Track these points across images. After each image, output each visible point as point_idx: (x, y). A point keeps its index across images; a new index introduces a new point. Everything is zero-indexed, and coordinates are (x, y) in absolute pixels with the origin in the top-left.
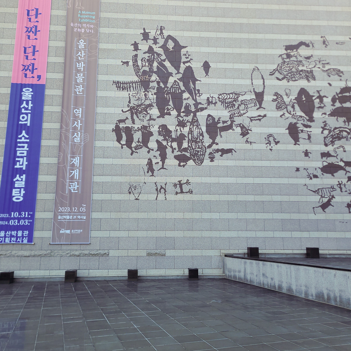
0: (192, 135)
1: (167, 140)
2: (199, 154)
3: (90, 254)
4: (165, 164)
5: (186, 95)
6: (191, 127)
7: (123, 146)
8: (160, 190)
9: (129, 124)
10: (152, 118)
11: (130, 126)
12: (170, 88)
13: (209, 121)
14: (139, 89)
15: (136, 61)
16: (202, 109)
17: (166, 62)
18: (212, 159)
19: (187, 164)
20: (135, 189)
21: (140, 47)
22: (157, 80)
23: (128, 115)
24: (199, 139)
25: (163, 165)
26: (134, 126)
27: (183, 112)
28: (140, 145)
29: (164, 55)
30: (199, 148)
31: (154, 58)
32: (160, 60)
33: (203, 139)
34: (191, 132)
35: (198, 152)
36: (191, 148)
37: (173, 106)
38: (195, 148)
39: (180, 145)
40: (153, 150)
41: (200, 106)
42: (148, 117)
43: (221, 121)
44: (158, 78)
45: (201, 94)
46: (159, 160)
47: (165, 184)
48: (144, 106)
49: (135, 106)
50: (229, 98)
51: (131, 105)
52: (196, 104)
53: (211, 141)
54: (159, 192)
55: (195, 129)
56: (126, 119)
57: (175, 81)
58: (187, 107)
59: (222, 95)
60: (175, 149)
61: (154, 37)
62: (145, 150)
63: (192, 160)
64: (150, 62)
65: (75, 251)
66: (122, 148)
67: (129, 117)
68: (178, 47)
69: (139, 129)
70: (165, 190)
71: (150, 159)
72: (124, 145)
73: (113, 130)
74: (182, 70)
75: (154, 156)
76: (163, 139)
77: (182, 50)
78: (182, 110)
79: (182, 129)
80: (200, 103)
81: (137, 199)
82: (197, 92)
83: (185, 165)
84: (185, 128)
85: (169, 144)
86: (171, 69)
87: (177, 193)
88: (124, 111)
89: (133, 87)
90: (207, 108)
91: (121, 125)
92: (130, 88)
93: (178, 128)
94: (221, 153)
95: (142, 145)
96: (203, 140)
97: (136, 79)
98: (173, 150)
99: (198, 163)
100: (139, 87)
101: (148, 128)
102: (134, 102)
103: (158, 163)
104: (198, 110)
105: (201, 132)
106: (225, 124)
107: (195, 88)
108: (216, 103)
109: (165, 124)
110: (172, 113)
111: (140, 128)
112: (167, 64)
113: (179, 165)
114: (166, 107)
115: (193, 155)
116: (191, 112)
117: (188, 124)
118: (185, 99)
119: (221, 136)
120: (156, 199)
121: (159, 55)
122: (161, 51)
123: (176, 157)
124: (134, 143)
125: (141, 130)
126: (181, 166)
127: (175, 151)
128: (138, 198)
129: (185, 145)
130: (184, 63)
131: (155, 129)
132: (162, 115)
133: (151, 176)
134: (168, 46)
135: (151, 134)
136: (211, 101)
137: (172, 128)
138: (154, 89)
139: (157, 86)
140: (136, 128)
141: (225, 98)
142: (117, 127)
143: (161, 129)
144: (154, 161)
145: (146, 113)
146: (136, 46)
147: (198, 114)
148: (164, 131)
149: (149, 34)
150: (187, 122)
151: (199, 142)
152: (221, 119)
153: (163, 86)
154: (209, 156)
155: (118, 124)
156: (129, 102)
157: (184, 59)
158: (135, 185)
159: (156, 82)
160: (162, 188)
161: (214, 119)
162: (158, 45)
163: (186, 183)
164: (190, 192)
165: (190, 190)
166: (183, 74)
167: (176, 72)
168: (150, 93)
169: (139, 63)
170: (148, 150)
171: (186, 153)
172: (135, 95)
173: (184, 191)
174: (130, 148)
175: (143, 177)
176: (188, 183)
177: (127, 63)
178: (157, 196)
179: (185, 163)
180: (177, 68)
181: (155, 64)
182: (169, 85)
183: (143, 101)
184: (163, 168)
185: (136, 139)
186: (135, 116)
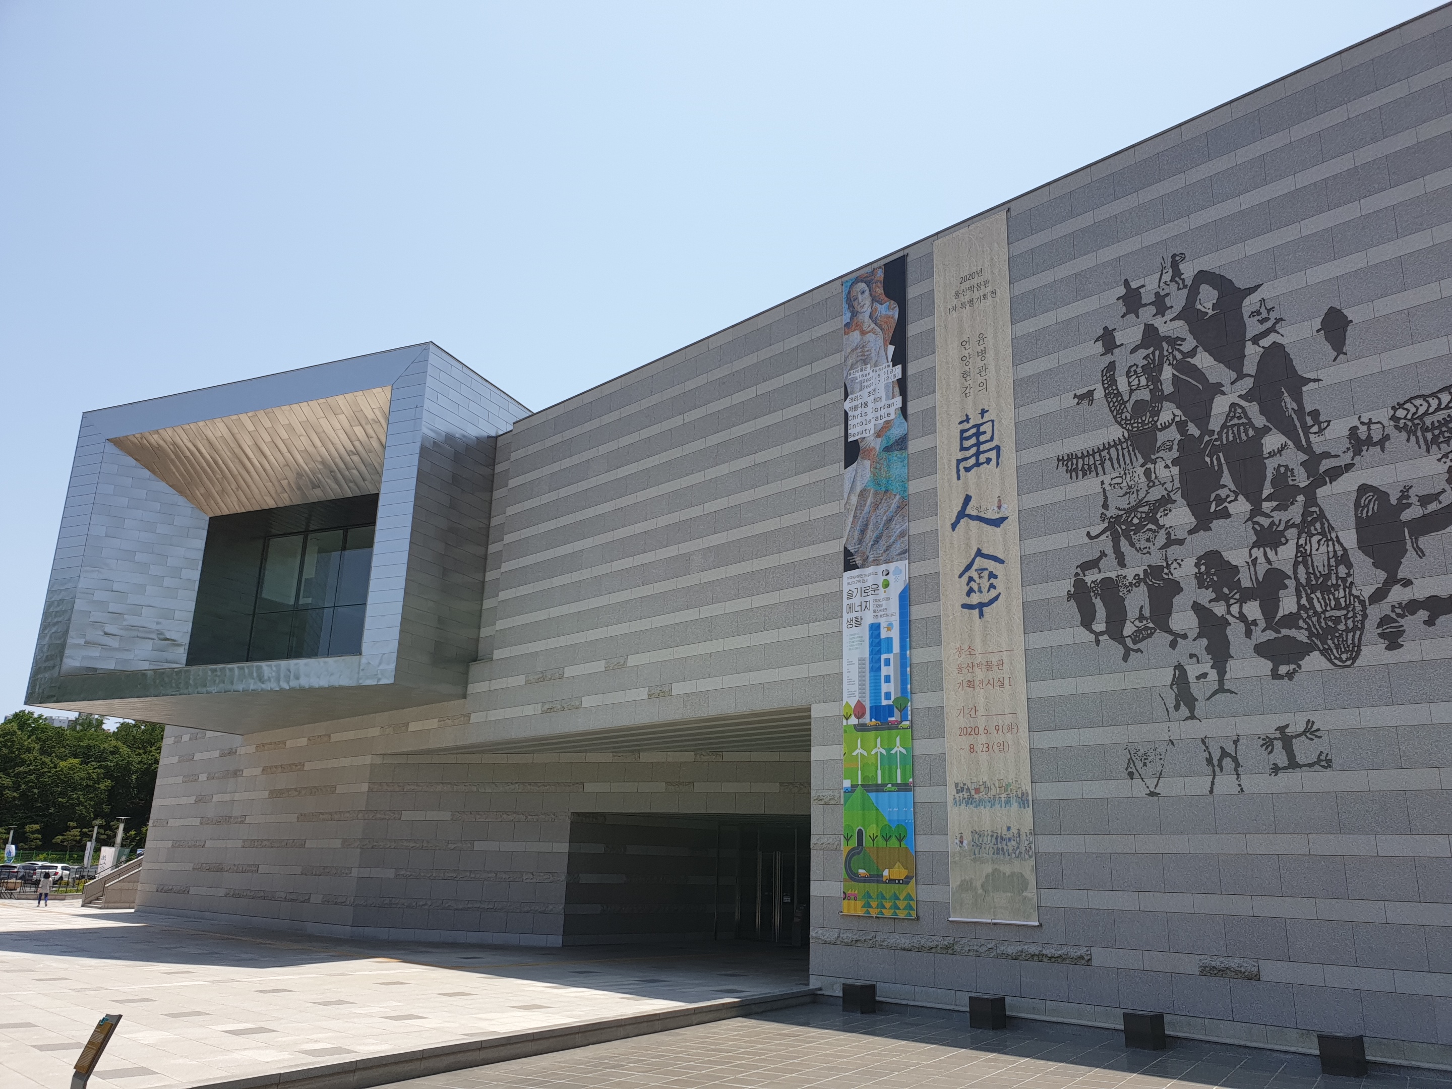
0: (1307, 568)
1: (1226, 599)
2: (1342, 627)
4: (1227, 676)
5: (1273, 441)
6: (1302, 541)
7: (1100, 638)
8: (1220, 760)
9: (1109, 570)
10: (1173, 537)
11: (1113, 575)
12: (1220, 433)
13: (1367, 506)
14: (1128, 461)
15: (1113, 381)
16: (1335, 474)
17: (1198, 355)
18: (1393, 641)
19: (1300, 667)
20: (1145, 764)
21: (1119, 337)
22: (1177, 419)
23: (1106, 542)
24: (1334, 576)
25: (1221, 681)
26: (1123, 572)
27: (1269, 498)
28: (1146, 628)
29: (1190, 338)
30: (1338, 607)
31: (1161, 356)
32: (1179, 356)
33: (1348, 575)
34: (1303, 557)
35: (1337, 620)
36: (1311, 612)
37: (1233, 488)
38: (1324, 611)
39: (1269, 607)
40: (1185, 636)
41: (1326, 465)
42: (1161, 539)
43: (1414, 500)
44: (1178, 412)
45: (1324, 425)
46: (1206, 666)
47: (1236, 742)
48: (1146, 509)
49: (1121, 513)
50: (1436, 410)
51: (1112, 512)
52: (1312, 461)
53: (1382, 575)
54: (1217, 769)
55: (1315, 546)
56: (1100, 558)
57: (1233, 405)
58: (1282, 477)
59: (1408, 406)
60: (1255, 623)
61: (1157, 294)
62: (1161, 639)
63: (1317, 653)
64: (1152, 370)
66: (1098, 642)
67: (1110, 551)
68: (1232, 297)
69: (1138, 580)
70: (1235, 759)
71: (1179, 667)
72: (1102, 633)
73: (1070, 596)
74: (1250, 366)
75: (1192, 656)
76: (1214, 596)
77: (1246, 302)
78: (1266, 493)
79: (1271, 554)
80: (1327, 455)
81: (1152, 794)
82: (1309, 421)
83: (1295, 671)
84: (1281, 549)
85: (1235, 609)
86: (1216, 373)
87: (1276, 769)
88: (1093, 534)
89: (1111, 459)
90: (1353, 465)
91: (1091, 577)
92: (1102, 464)
93: (1258, 553)
94: (1427, 613)
95: (1151, 625)
96: (1350, 580)
97: (1116, 433)
98: (1249, 626)
99: (1340, 659)
100: (1126, 455)
101: (1166, 571)
102: (1118, 503)
103: (1205, 675)
104: (1319, 480)
105: (1340, 553)
106: (1433, 507)
107: (1300, 411)
108: (1386, 438)
109: (1215, 548)
110: (1232, 508)
111: (1142, 576)
112: (1203, 360)
113: (1275, 675)
114: (1213, 496)
115: (1318, 636)
116: (1298, 490)
117: (1292, 533)
118: (1272, 454)
119: (1421, 553)
120: (1211, 792)
121: (1174, 342)
122: (1179, 328)
123: (1261, 650)
124: (1128, 623)
125: (1146, 583)
126: (1281, 677)
127: (1257, 631)
128: (1157, 791)
129: (1288, 604)
130: (1255, 340)
131: (1185, 571)
132: (1203, 522)
133: (1187, 719)
134: (1199, 307)
135: (1176, 588)
136: (1363, 437)
137: (1237, 557)
138: (1171, 449)
139: (1179, 437)
140: (1130, 578)
141: (1422, 410)
142: (1079, 583)
143: (1203, 568)
144: (1193, 671)
145: (1154, 527)
146: (1108, 340)
147: (1321, 492)
148: (1213, 571)
149: (1142, 290)
150: (1286, 528)
151: (1336, 587)
152: (1412, 493)
153: (1197, 433)
154: (1380, 631)
155: (1081, 576)
156: (1105, 506)
157: (1253, 327)
158: (1142, 751)
159: (1174, 427)
160: (1224, 754)
161: (1381, 495)
162: (1169, 315)
163: (1304, 733)
164: (1324, 762)
165: (1323, 757)
166: (1255, 377)
167: (1234, 375)
168: (1160, 465)
169: (1122, 384)
170: (1171, 638)
171: (1293, 633)
172: (1119, 480)
173: (1301, 759)
174: (1120, 639)
175: (1164, 726)
176: (1310, 731)
177: (1090, 393)
178: (1213, 783)
179: (1292, 667)
180: (1236, 362)
181: (1167, 373)
182: (1215, 424)
183: (1142, 494)
184: (1221, 690)
185: (1132, 612)
186: (1124, 543)
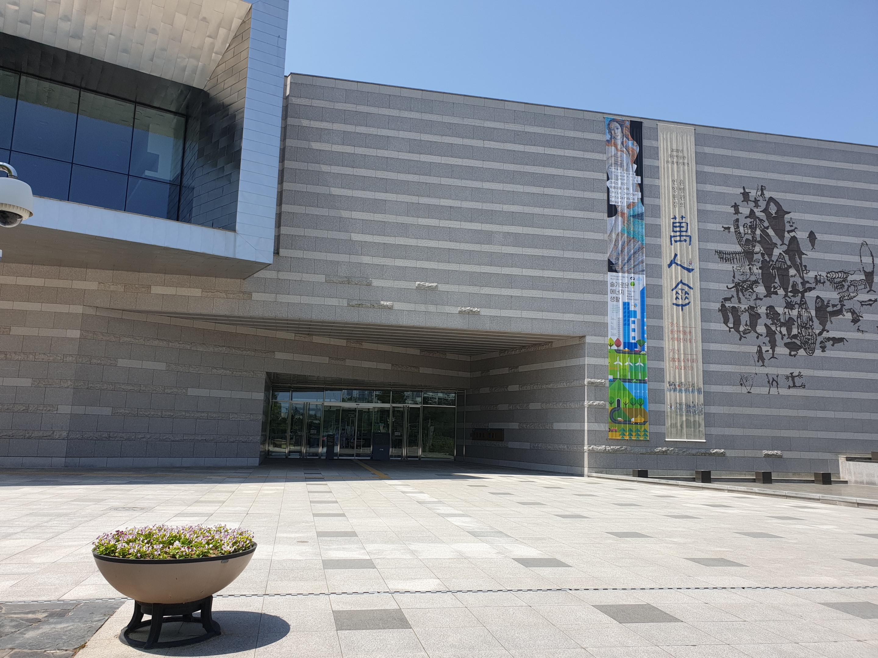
0: (801, 319)
1: (776, 324)
2: (810, 342)
3: (706, 453)
4: (775, 352)
5: (792, 272)
6: (800, 310)
7: (731, 330)
8: (772, 382)
9: (734, 303)
10: (758, 297)
11: (736, 306)
12: (776, 262)
13: (818, 303)
14: (743, 262)
15: (738, 227)
16: (810, 289)
17: (769, 230)
18: (823, 349)
19: (797, 353)
20: (747, 381)
21: (741, 210)
22: (761, 252)
23: (733, 291)
24: (808, 325)
25: (773, 354)
26: (740, 306)
27: (790, 292)
28: (748, 329)
29: (766, 221)
30: (809, 335)
31: (756, 225)
32: (763, 227)
33: (812, 325)
34: (800, 316)
35: (809, 339)
36: (801, 335)
37: (779, 285)
38: (805, 336)
39: (789, 330)
40: (762, 335)
41: (808, 285)
42: (754, 297)
43: (830, 305)
44: (762, 249)
45: (808, 271)
46: (768, 348)
47: (777, 376)
48: (749, 283)
49: (740, 282)
50: (838, 278)
51: (736, 280)
52: (804, 283)
53: (821, 327)
54: (771, 385)
55: (804, 313)
56: (731, 298)
57: (780, 254)
58: (794, 285)
59: (830, 273)
60: (784, 335)
61: (755, 198)
62: (753, 335)
63: (802, 349)
64: (753, 228)
65: (691, 449)
66: (730, 331)
67: (735, 295)
68: (781, 212)
69: (746, 311)
70: (777, 382)
71: (759, 346)
72: (732, 328)
73: (719, 310)
74: (786, 242)
75: (764, 343)
76: (772, 322)
77: (786, 216)
78: (789, 290)
79: (790, 312)
80: (808, 282)
82: (804, 269)
83: (796, 354)
84: (793, 311)
85: (778, 329)
86: (776, 239)
87: (789, 387)
88: (729, 287)
89: (736, 258)
90: (815, 288)
91: (728, 304)
92: (733, 259)
93: (786, 310)
94: (832, 342)
95: (750, 329)
96: (813, 327)
97: (739, 249)
98: (783, 336)
99: (809, 353)
100: (742, 259)
101: (755, 309)
102: (738, 278)
103: (768, 351)
104: (805, 291)
105: (810, 317)
106: (835, 309)
107: (801, 264)
108: (824, 282)
109: (772, 305)
110: (779, 292)
111: (747, 309)
112: (770, 232)
113: (790, 355)
114: (772, 285)
115: (803, 343)
116: (798, 292)
117: (797, 306)
118: (792, 276)
119: (831, 322)
120: (769, 393)
121: (761, 220)
122: (762, 215)
123: (787, 345)
124: (741, 326)
125: (748, 312)
126: (792, 356)
127: (785, 338)
128: (750, 391)
129: (795, 331)
130: (789, 232)
131: (762, 310)
132: (770, 293)
133: (762, 366)
134: (770, 211)
135: (759, 316)
136: (819, 279)
137: (780, 310)
138: (759, 262)
139: (762, 259)
140: (743, 308)
141: (834, 276)
142: (723, 306)
143: (768, 311)
144: (764, 349)
145: (752, 291)
146: (736, 208)
147: (806, 294)
148: (771, 313)
149: (750, 194)
150: (796, 304)
151: (809, 328)
152: (830, 302)
154: (820, 345)
155: (724, 303)
156: (734, 277)
157: (788, 228)
158: (746, 376)
159: (760, 254)
160: (773, 380)
161: (823, 301)
162: (759, 209)
163: (798, 376)
164: (803, 386)
165: (803, 384)
166: (789, 246)
167: (781, 243)
168: (755, 268)
169: (741, 229)
170: (757, 335)
171: (796, 341)
172: (739, 268)
173: (797, 384)
174: (738, 331)
175: (754, 367)
176: (800, 376)
177: (729, 228)
178: (769, 390)
179: (795, 353)
180: (782, 237)
181: (758, 232)
182: (774, 258)
183: (748, 277)
184: (773, 357)
185: (743, 322)
186: (740, 293)
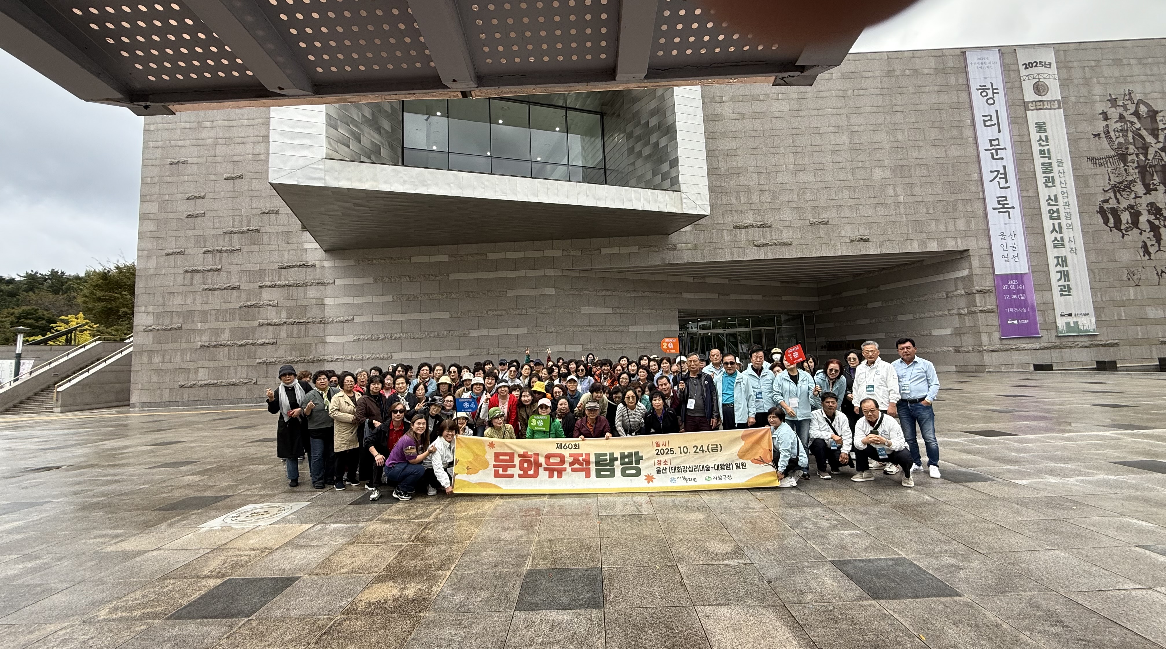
1: (1159, 219)
4: (1161, 245)
7: (1112, 229)
8: (1161, 274)
9: (1113, 203)
10: (1137, 195)
11: (1115, 206)
12: (1152, 160)
14: (1117, 164)
15: (1109, 132)
17: (1141, 130)
20: (1134, 275)
21: (1109, 115)
22: (1136, 152)
23: (1111, 193)
25: (1159, 247)
26: (1119, 206)
28: (1130, 227)
29: (1138, 123)
31: (1127, 127)
32: (1134, 129)
37: (1159, 181)
40: (1145, 231)
42: (1133, 196)
44: (1136, 150)
46: (1154, 241)
48: (1126, 183)
49: (1116, 183)
51: (1112, 183)
54: (1160, 277)
56: (1109, 199)
57: (1156, 152)
61: (1123, 103)
62: (1135, 231)
64: (1124, 132)
66: (1111, 231)
67: (1113, 196)
68: (1153, 112)
69: (1125, 209)
71: (1144, 241)
72: (1113, 227)
73: (1098, 212)
74: (1161, 139)
75: (1148, 238)
76: (1154, 217)
77: (1158, 115)
81: (1137, 285)
85: (1162, 223)
86: (1150, 139)
88: (1105, 190)
89: (1110, 162)
91: (1106, 206)
92: (1107, 163)
95: (1132, 226)
97: (1112, 153)
100: (1116, 162)
101: (1136, 207)
102: (1114, 180)
103: (1153, 245)
109: (1153, 201)
110: (1158, 188)
111: (1127, 208)
112: (1143, 132)
114: (1151, 182)
120: (1159, 284)
121: (1132, 123)
122: (1133, 118)
124: (1122, 225)
125: (1128, 210)
128: (1139, 284)
130: (1162, 130)
131: (1143, 209)
132: (1148, 191)
133: (1148, 259)
134: (1140, 112)
135: (1139, 214)
138: (1134, 163)
139: (1137, 159)
140: (1122, 208)
142: (1101, 208)
143: (1149, 207)
144: (1149, 244)
145: (1130, 190)
146: (1105, 115)
148: (1153, 209)
149: (1117, 100)
153: (1144, 159)
155: (1102, 205)
156: (1110, 180)
157: (1161, 126)
158: (1133, 271)
159: (1134, 155)
160: (1162, 271)
162: (1129, 112)
167: (1156, 141)
168: (1130, 168)
169: (1112, 134)
170: (1140, 231)
172: (1114, 171)
174: (1120, 230)
175: (1140, 261)
177: (1099, 135)
178: (1159, 281)
180: (1156, 136)
181: (1130, 134)
182: (1150, 157)
183: (1124, 178)
184: (1160, 250)
185: (1124, 221)
186: (1118, 194)
